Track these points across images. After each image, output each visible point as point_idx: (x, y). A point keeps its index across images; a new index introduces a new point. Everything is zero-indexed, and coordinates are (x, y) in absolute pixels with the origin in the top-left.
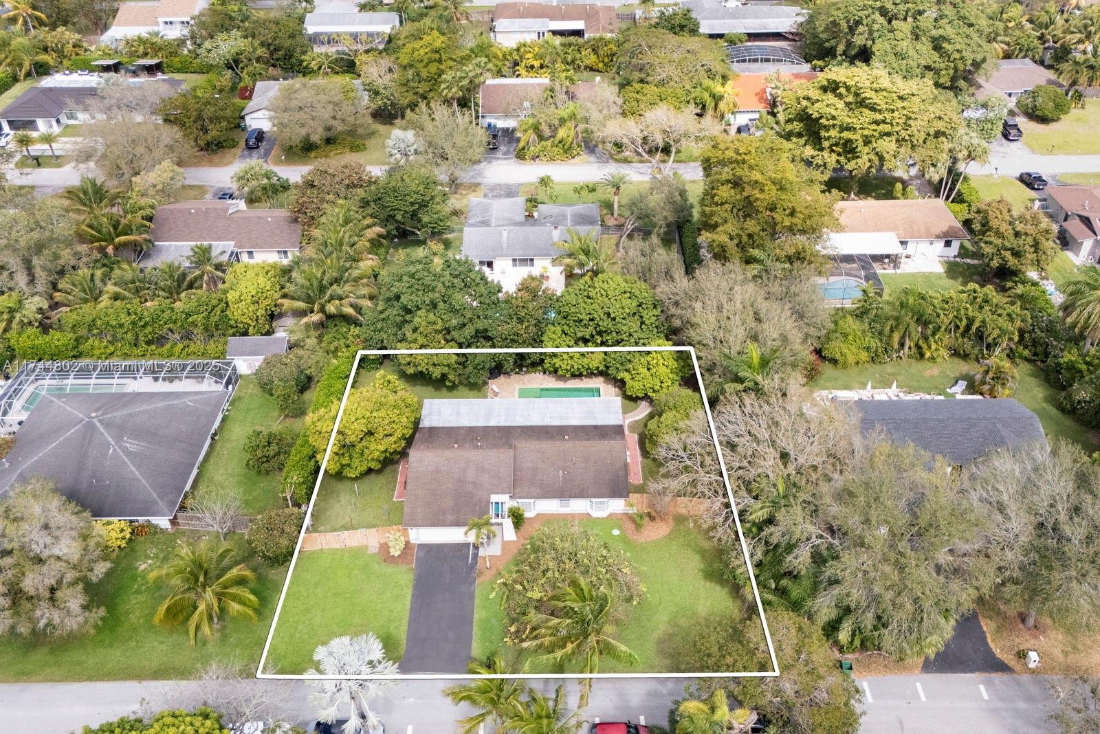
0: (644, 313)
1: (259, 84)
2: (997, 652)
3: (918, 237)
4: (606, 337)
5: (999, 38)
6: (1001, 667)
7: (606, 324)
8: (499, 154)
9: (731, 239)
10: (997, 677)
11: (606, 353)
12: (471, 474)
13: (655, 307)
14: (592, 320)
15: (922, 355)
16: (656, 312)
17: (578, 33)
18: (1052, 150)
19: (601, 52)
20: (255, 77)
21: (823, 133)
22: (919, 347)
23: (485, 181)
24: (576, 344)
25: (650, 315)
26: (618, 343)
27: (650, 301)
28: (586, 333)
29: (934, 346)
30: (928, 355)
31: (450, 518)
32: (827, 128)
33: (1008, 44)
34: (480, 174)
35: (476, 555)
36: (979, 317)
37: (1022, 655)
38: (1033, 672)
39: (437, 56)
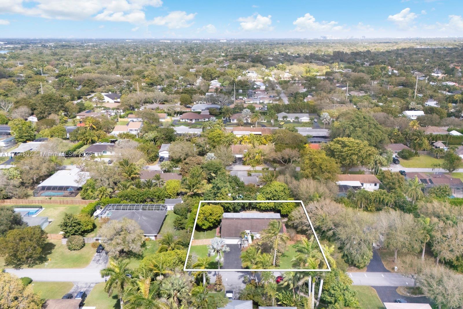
0: (286, 191)
1: (163, 145)
2: (387, 268)
3: (366, 182)
4: (275, 198)
5: (393, 138)
6: (388, 271)
7: (275, 193)
8: (237, 164)
9: (310, 173)
10: (386, 273)
11: (275, 203)
12: (239, 225)
13: (289, 189)
14: (271, 192)
15: (367, 209)
16: (289, 191)
17: (261, 135)
18: (409, 166)
19: (267, 139)
20: (161, 143)
21: (335, 154)
22: (366, 207)
23: (233, 170)
24: (266, 200)
25: (287, 192)
26: (278, 199)
27: (287, 188)
28: (269, 196)
29: (371, 206)
30: (369, 209)
31: (234, 235)
32: (336, 152)
33: (395, 139)
34: (232, 168)
35: (241, 247)
36: (382, 197)
37: (393, 269)
38: (396, 272)
39: (219, 136)
